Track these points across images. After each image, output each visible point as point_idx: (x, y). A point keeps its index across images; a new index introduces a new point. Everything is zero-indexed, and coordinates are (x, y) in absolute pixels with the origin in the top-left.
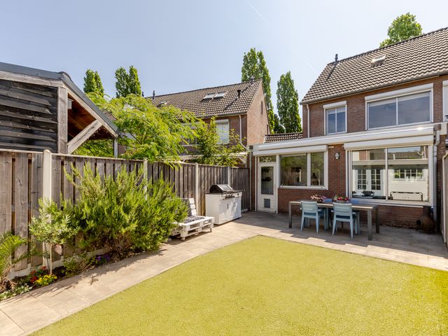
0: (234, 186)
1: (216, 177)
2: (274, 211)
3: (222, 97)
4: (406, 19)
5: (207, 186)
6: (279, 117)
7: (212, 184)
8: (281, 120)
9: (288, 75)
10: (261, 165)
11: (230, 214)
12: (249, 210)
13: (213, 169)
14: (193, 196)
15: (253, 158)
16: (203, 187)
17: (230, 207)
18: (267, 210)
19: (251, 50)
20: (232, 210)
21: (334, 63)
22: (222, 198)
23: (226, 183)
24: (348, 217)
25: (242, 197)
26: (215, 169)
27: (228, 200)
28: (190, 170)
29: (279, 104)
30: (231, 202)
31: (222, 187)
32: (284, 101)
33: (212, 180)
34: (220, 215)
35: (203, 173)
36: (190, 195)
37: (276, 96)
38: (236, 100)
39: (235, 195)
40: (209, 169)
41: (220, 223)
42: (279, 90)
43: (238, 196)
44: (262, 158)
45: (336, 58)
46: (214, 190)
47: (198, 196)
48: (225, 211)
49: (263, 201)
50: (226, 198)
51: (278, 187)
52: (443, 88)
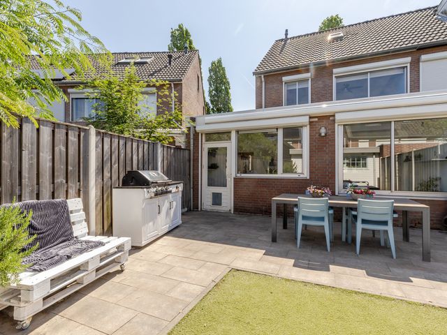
0: (168, 173)
1: (135, 157)
2: (227, 209)
3: (146, 63)
4: (335, 19)
5: (116, 173)
6: (210, 105)
7: (129, 169)
8: (213, 109)
9: (219, 61)
10: (207, 146)
11: (163, 223)
12: (189, 210)
13: (129, 144)
14: (82, 192)
15: (196, 134)
16: (107, 174)
17: (164, 210)
18: (216, 208)
19: (179, 26)
20: (168, 214)
21: (282, 40)
22: (147, 196)
23: (155, 168)
24: (385, 223)
25: (183, 192)
26: (135, 145)
27: (160, 198)
28: (73, 138)
29: (210, 92)
30: (165, 202)
31: (148, 175)
32: (216, 89)
33: (128, 162)
34: (144, 229)
35: (107, 147)
36: (72, 192)
37: (208, 83)
38: (166, 67)
39: (173, 189)
40: (122, 142)
41: (144, 243)
42: (211, 77)
43: (177, 190)
44: (210, 136)
45: (286, 34)
46: (133, 180)
47: (94, 193)
48: (153, 219)
49: (211, 196)
50: (157, 194)
51: (234, 175)
52: (421, 64)
